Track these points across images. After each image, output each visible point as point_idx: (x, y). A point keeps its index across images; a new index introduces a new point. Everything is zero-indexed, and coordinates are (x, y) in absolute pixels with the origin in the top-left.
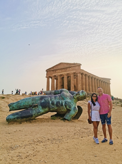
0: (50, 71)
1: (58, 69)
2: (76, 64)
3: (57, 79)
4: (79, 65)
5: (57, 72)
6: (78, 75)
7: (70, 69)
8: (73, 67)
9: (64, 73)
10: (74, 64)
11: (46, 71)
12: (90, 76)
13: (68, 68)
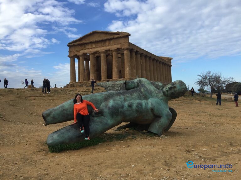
0: (75, 45)
1: (91, 43)
2: (122, 33)
3: (87, 60)
4: (127, 36)
5: (87, 47)
6: (125, 52)
7: (112, 42)
8: (117, 38)
9: (101, 49)
10: (118, 33)
11: (68, 46)
12: (143, 53)
13: (107, 41)
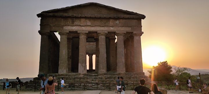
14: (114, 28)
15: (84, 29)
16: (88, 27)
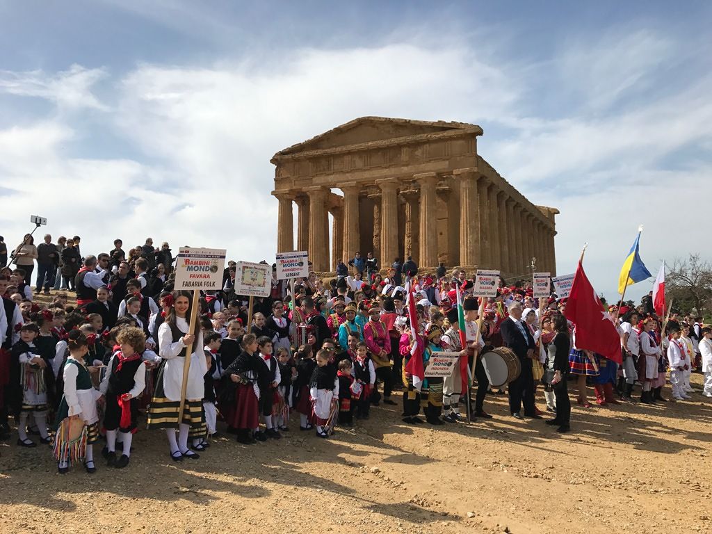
0: (297, 161)
2: (454, 126)
4: (471, 134)
5: (337, 166)
6: (464, 185)
8: (439, 141)
9: (381, 174)
12: (502, 191)
13: (405, 150)
14: (410, 167)
15: (350, 178)
16: (356, 173)
